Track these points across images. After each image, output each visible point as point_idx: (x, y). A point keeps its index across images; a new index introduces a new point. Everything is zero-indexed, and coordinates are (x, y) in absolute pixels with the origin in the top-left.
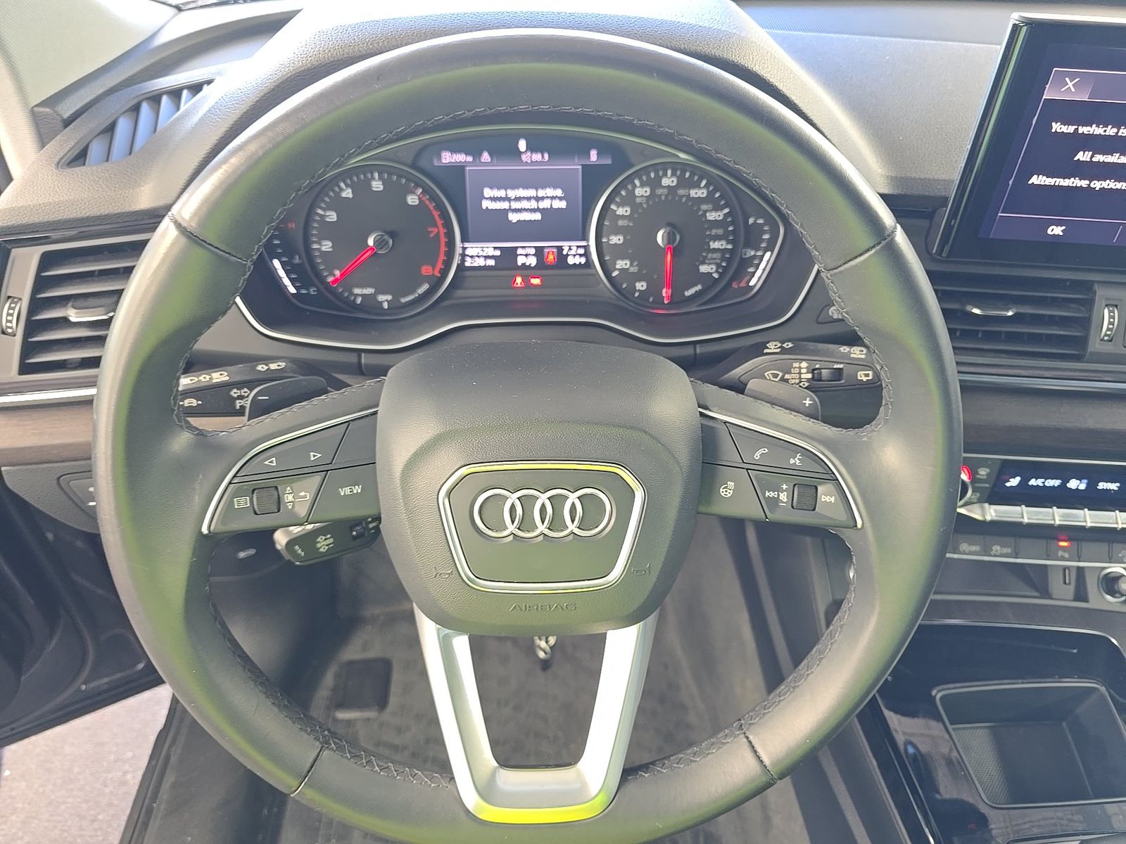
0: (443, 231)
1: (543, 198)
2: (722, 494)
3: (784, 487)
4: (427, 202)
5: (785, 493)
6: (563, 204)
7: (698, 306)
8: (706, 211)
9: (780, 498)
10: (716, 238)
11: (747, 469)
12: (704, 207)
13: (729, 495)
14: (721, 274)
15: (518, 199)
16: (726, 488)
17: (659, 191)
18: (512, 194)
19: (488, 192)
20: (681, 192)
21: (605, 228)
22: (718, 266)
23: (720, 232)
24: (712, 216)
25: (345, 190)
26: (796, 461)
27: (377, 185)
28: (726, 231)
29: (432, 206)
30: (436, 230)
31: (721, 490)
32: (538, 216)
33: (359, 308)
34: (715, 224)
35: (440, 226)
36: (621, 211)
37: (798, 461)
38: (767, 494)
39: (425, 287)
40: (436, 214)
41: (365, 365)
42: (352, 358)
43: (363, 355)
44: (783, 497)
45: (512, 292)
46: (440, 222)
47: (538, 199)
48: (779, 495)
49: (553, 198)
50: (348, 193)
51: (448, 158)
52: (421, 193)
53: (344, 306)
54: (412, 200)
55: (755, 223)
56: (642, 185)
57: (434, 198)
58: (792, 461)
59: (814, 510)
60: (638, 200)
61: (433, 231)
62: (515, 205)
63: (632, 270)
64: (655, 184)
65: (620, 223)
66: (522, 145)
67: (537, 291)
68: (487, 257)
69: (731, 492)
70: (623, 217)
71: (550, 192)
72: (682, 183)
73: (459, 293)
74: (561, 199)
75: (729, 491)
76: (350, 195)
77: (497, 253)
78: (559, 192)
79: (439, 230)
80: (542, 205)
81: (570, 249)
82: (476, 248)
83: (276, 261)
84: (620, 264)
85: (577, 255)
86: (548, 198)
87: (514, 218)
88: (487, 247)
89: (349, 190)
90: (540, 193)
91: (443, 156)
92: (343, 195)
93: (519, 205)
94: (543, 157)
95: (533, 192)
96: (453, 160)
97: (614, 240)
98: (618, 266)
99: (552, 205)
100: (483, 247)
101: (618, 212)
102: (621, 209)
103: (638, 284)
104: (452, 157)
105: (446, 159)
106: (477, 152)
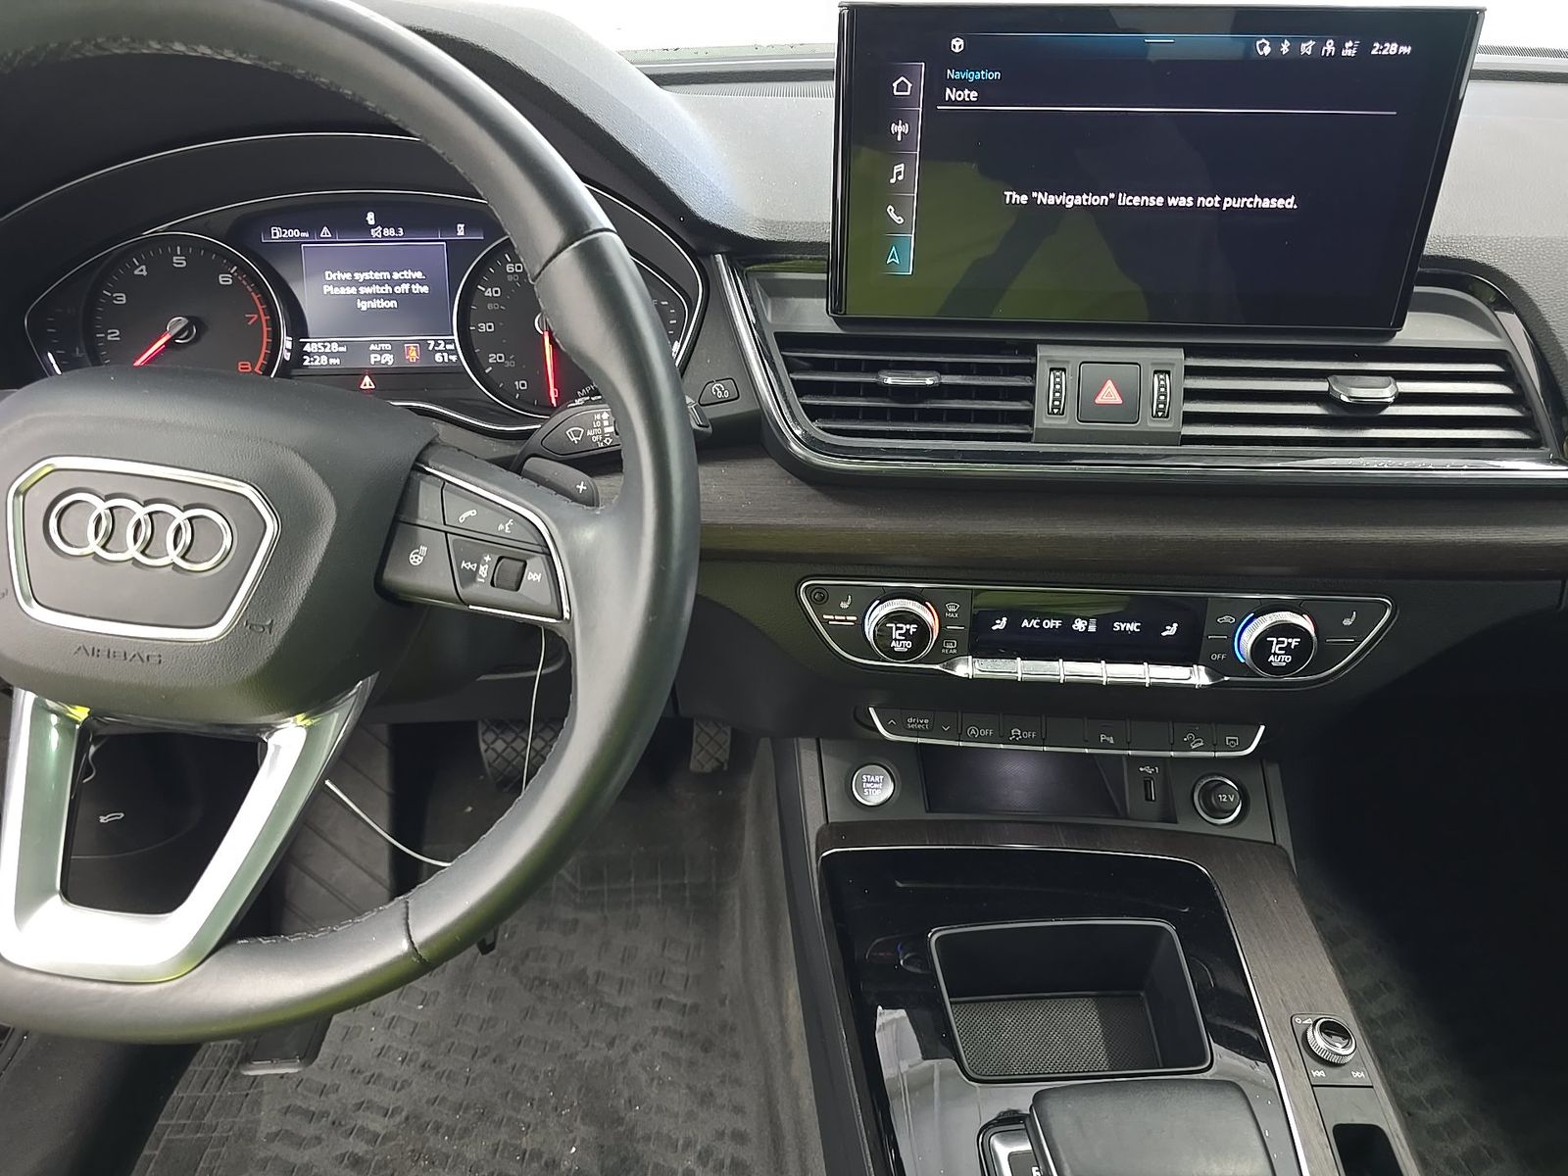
0: (265, 318)
1: (400, 282)
2: (411, 561)
3: (487, 558)
4: (244, 283)
5: (487, 566)
6: (425, 289)
9: (480, 573)
11: (446, 533)
13: (419, 563)
15: (369, 283)
16: (417, 553)
18: (360, 276)
19: (330, 275)
21: (472, 313)
25: (138, 267)
26: (505, 528)
27: (179, 262)
29: (251, 288)
30: (256, 316)
31: (411, 556)
32: (392, 304)
35: (262, 313)
36: (488, 293)
37: (507, 528)
38: (463, 564)
40: (255, 296)
44: (483, 571)
46: (261, 308)
47: (393, 283)
48: (478, 568)
49: (412, 281)
50: (141, 271)
51: (278, 234)
52: (236, 271)
54: (224, 280)
56: (513, 260)
57: (252, 278)
58: (501, 527)
59: (518, 589)
60: (510, 278)
61: (252, 318)
62: (363, 290)
63: (508, 364)
65: (490, 306)
66: (371, 218)
68: (330, 355)
69: (422, 559)
70: (492, 299)
71: (408, 274)
74: (421, 282)
75: (419, 557)
76: (145, 273)
77: (343, 349)
78: (419, 275)
79: (260, 317)
80: (398, 290)
81: (437, 344)
82: (317, 343)
83: (50, 355)
84: (493, 358)
85: (446, 351)
86: (406, 281)
87: (364, 305)
88: (330, 342)
89: (144, 267)
90: (396, 276)
91: (273, 232)
92: (136, 272)
93: (368, 290)
94: (397, 232)
95: (387, 275)
96: (284, 236)
97: (484, 327)
98: (490, 361)
99: (410, 290)
100: (324, 342)
101: (486, 294)
102: (489, 289)
103: (517, 383)
104: (283, 233)
105: (275, 234)
106: (314, 228)
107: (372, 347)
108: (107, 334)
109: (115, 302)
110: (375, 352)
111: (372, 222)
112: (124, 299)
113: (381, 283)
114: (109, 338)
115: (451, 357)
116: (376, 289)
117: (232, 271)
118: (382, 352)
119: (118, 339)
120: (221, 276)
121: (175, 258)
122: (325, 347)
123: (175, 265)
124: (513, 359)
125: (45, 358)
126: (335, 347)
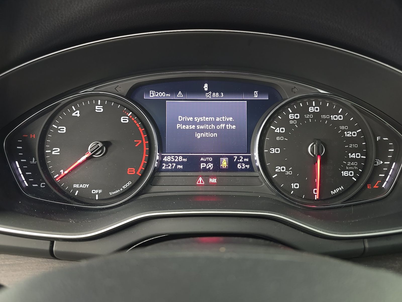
0: (146, 142)
1: (219, 123)
4: (135, 122)
6: (234, 127)
7: (342, 203)
8: (343, 131)
10: (353, 151)
12: (342, 128)
14: (358, 179)
15: (202, 123)
17: (307, 116)
18: (197, 119)
19: (181, 118)
20: (324, 116)
21: (266, 142)
22: (356, 172)
23: (356, 146)
24: (348, 134)
25: (75, 111)
28: (360, 145)
29: (138, 124)
30: (140, 141)
32: (216, 135)
33: (76, 199)
34: (351, 140)
35: (144, 139)
36: (278, 130)
39: (129, 183)
40: (141, 130)
41: (56, 251)
42: (46, 246)
43: (55, 242)
45: (195, 188)
46: (144, 136)
47: (216, 123)
49: (226, 123)
50: (77, 114)
51: (153, 95)
52: (131, 115)
53: (65, 198)
54: (124, 120)
55: (381, 140)
56: (294, 113)
57: (140, 119)
60: (291, 122)
61: (137, 142)
62: (199, 127)
63: (288, 173)
64: (304, 111)
65: (278, 138)
66: (206, 87)
67: (215, 188)
68: (178, 163)
70: (280, 134)
71: (225, 119)
72: (324, 110)
73: (155, 189)
74: (232, 123)
76: (78, 115)
77: (185, 160)
78: (231, 119)
79: (142, 142)
80: (218, 127)
81: (239, 158)
82: (171, 156)
83: (17, 162)
84: (279, 169)
85: (243, 162)
86: (223, 122)
87: (199, 136)
88: (178, 156)
89: (78, 112)
90: (218, 119)
91: (150, 93)
92: (73, 114)
93: (202, 127)
94: (220, 95)
95: (212, 119)
96: (157, 96)
97: (274, 151)
98: (276, 170)
99: (225, 127)
100: (175, 156)
101: (276, 131)
102: (278, 129)
103: (292, 184)
104: (156, 94)
105: (152, 95)
106: (174, 91)
107: (202, 159)
108: (52, 151)
109: (59, 131)
110: (203, 162)
111: (206, 89)
112: (65, 130)
113: (209, 123)
114: (53, 153)
115: (246, 166)
116: (207, 127)
117: (129, 115)
118: (207, 162)
119: (59, 154)
120: (122, 117)
121: (97, 107)
122: (175, 158)
123: (96, 111)
124: (290, 170)
125: (14, 165)
126: (181, 159)
